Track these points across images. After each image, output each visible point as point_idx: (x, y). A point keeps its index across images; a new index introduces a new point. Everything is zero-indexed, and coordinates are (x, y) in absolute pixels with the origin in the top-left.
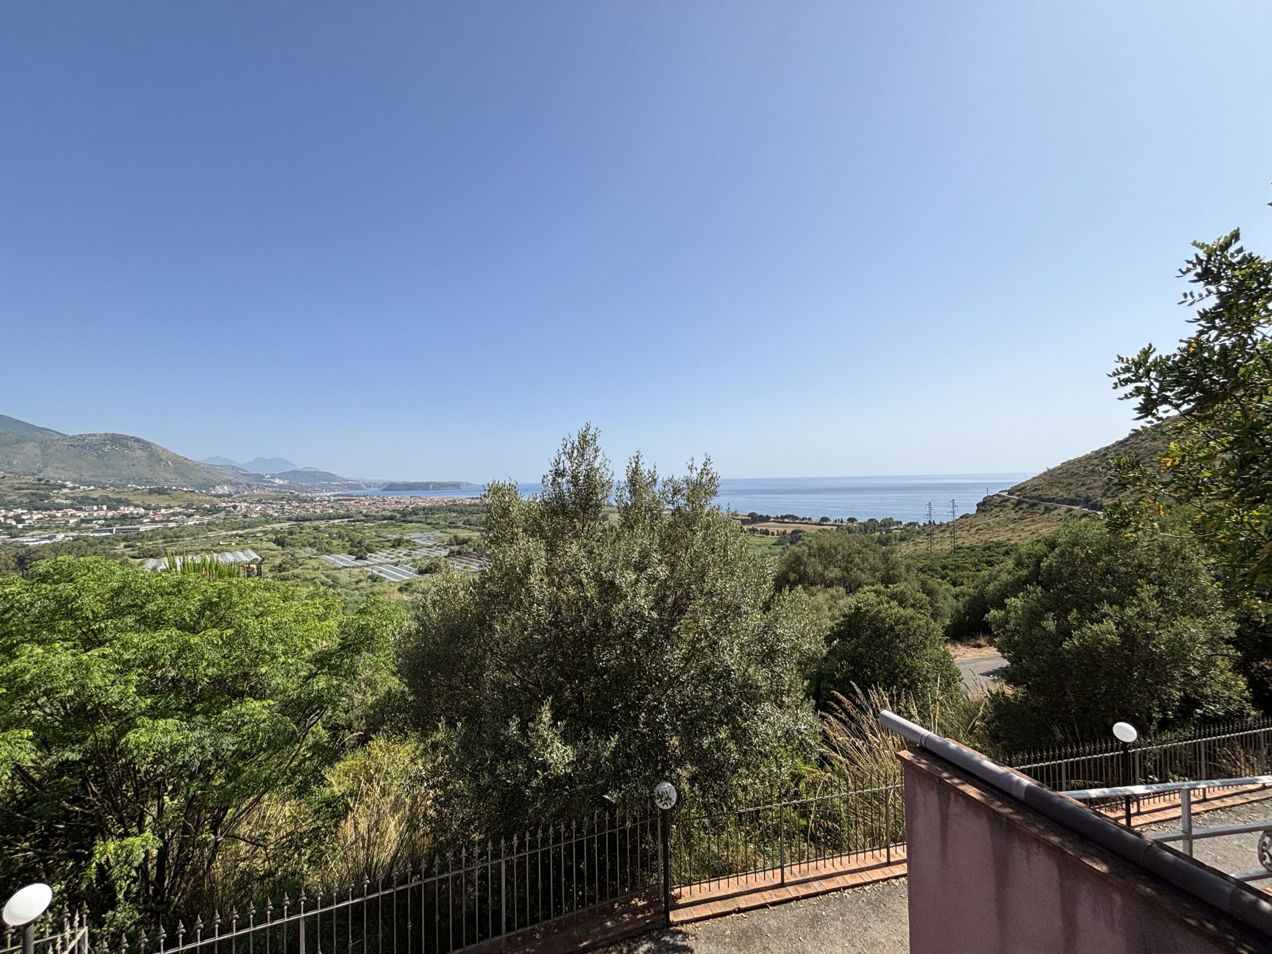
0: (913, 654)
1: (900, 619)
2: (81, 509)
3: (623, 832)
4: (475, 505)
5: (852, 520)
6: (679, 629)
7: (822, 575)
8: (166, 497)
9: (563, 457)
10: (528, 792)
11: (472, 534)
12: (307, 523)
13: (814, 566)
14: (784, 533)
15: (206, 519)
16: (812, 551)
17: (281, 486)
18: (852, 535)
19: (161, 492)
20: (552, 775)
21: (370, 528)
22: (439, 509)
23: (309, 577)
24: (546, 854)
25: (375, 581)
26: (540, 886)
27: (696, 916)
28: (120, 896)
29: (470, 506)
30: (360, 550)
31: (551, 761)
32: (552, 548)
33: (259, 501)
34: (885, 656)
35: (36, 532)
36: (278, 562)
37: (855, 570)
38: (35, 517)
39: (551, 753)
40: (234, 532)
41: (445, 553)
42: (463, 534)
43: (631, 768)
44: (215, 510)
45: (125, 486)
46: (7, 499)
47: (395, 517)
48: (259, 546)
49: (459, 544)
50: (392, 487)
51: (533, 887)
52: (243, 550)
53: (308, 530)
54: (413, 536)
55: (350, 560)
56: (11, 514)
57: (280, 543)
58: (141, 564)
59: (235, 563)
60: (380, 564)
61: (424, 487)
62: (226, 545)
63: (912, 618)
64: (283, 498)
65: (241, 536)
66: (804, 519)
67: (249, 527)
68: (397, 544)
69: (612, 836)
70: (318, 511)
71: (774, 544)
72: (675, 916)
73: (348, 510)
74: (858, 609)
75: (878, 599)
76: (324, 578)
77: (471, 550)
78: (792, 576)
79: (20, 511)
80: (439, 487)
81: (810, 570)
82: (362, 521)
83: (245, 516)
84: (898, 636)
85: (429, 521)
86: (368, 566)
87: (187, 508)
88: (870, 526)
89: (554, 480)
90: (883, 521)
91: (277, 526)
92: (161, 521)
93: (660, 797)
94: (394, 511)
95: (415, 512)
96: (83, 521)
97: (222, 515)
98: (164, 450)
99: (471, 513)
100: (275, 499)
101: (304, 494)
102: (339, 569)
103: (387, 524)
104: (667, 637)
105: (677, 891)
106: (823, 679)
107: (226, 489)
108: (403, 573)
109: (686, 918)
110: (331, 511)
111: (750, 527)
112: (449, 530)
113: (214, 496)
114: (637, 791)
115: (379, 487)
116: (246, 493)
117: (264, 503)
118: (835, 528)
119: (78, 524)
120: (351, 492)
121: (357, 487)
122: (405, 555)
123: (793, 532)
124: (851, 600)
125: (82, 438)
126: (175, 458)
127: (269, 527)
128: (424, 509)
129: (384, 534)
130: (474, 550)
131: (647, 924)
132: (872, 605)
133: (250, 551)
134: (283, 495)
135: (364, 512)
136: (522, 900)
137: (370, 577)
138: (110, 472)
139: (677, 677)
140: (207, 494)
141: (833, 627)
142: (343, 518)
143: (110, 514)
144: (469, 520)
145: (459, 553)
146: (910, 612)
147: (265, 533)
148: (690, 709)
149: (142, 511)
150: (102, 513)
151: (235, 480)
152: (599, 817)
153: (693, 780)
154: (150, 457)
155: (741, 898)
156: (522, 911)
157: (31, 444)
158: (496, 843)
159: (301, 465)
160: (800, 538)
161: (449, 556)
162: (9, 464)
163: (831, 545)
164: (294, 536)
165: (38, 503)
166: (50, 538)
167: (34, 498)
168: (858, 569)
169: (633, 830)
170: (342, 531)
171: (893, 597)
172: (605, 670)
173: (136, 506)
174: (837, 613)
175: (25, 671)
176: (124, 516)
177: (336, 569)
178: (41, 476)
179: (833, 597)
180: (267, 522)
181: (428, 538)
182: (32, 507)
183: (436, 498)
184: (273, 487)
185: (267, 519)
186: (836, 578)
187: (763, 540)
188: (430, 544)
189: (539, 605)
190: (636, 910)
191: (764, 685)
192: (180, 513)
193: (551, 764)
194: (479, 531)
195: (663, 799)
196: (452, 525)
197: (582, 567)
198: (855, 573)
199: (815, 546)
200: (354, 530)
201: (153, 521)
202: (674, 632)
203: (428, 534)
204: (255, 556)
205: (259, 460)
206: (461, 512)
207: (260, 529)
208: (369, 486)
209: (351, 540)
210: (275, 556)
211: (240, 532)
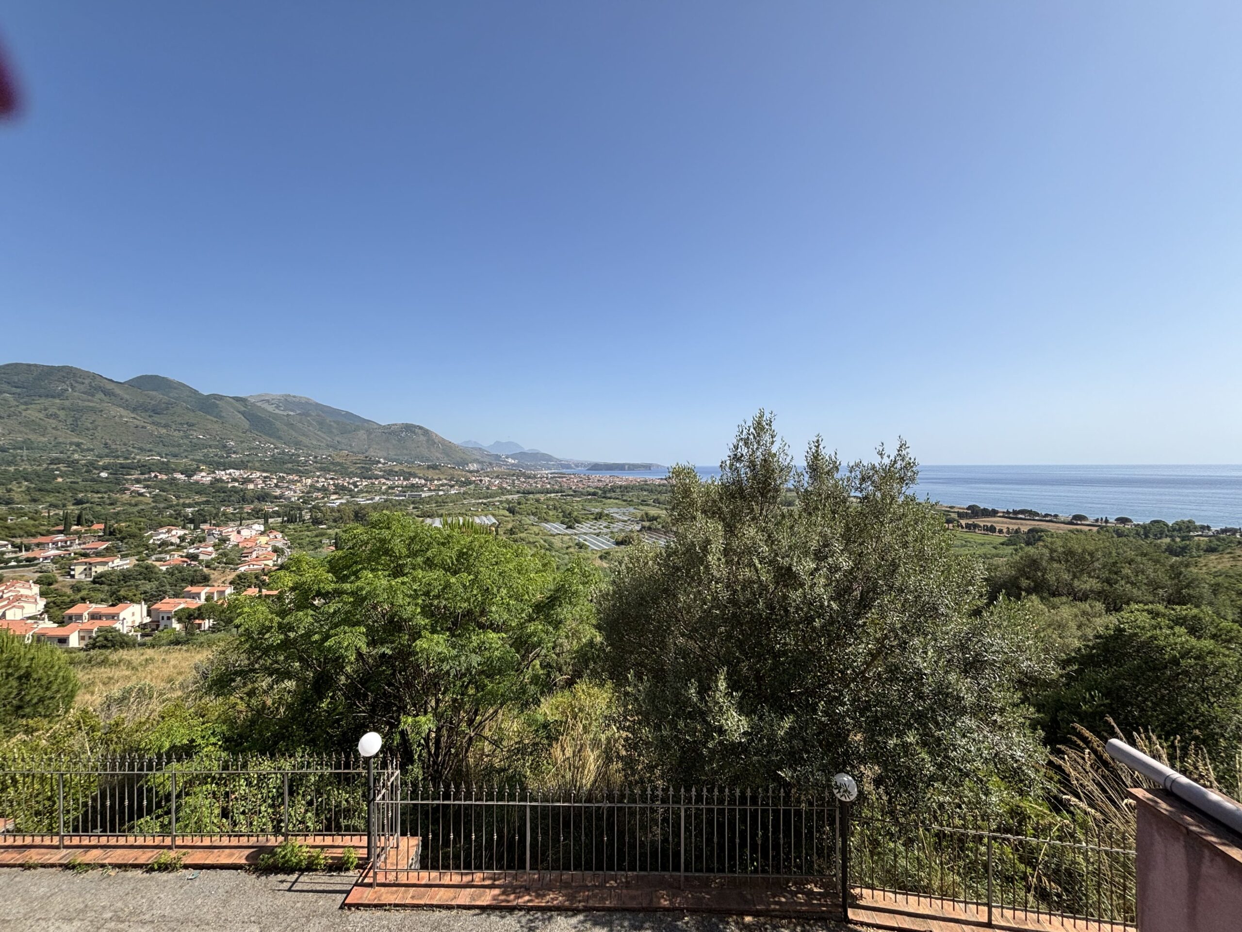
0: (1212, 700)
1: (1190, 651)
2: (388, 479)
3: (798, 813)
4: (664, 485)
5: (1123, 520)
6: (865, 623)
7: (1071, 585)
8: (437, 471)
9: (740, 444)
10: (705, 752)
11: (661, 512)
12: (531, 496)
13: (1056, 574)
14: (1017, 531)
15: (463, 490)
16: (1055, 554)
17: (513, 465)
18: (1120, 539)
19: (434, 467)
20: (727, 740)
21: (577, 502)
22: (633, 488)
23: (531, 540)
24: (721, 812)
25: (581, 548)
26: (715, 840)
27: (878, 922)
28: (416, 757)
29: (659, 486)
30: (570, 521)
31: (727, 728)
32: (730, 529)
33: (497, 477)
34: (1163, 696)
35: (364, 495)
36: (510, 526)
37: (1123, 582)
38: (364, 484)
39: (726, 720)
40: (480, 501)
41: (638, 528)
42: (653, 512)
43: (808, 752)
44: (468, 483)
45: (413, 462)
46: (350, 470)
47: (598, 493)
48: (497, 512)
49: (649, 520)
50: (596, 467)
51: (710, 840)
52: (486, 516)
53: (532, 502)
54: (612, 511)
55: (561, 528)
56: (351, 481)
57: (511, 511)
58: (423, 521)
59: (482, 525)
60: (585, 534)
62: (475, 511)
63: (1210, 652)
64: (513, 475)
65: (485, 504)
66: (1046, 515)
67: (490, 497)
68: (599, 517)
69: (787, 813)
70: (539, 486)
71: (1002, 544)
72: (854, 914)
73: (561, 486)
74: (1119, 631)
75: (1153, 622)
76: (542, 542)
77: (660, 526)
78: (1024, 583)
79: (356, 479)
80: (633, 467)
81: (1051, 577)
82: (572, 495)
84: (1186, 673)
85: (625, 498)
86: (576, 534)
87: (450, 480)
88: (1156, 529)
89: (732, 465)
90: (1177, 523)
91: (510, 497)
92: (434, 490)
93: (839, 788)
94: (597, 488)
95: (613, 490)
96: (390, 488)
97: (472, 487)
98: (436, 435)
99: (660, 492)
100: (509, 475)
101: (529, 472)
102: (554, 536)
103: (591, 499)
104: (851, 631)
105: (858, 891)
106: (1063, 708)
107: (474, 467)
108: (603, 543)
109: (866, 920)
110: (549, 486)
111: (970, 522)
112: (641, 507)
113: (467, 471)
114: (813, 776)
115: (585, 466)
116: (488, 470)
117: (501, 478)
118: (1095, 529)
119: (387, 490)
120: (564, 471)
121: (568, 466)
122: (605, 527)
123: (1030, 531)
124: (1112, 620)
125: (389, 426)
126: (443, 442)
127: (504, 498)
128: (621, 487)
129: (587, 508)
130: (663, 527)
131: (823, 912)
132: (1143, 628)
133: (491, 517)
134: (514, 472)
135: (574, 488)
136: (699, 849)
137: (577, 544)
138: (405, 451)
139: (863, 672)
140: (463, 470)
141: (1080, 649)
142: (557, 492)
143: (405, 483)
144: (658, 499)
145: (650, 528)
146: (1207, 644)
147: (501, 502)
148: (875, 706)
149: (423, 482)
150: (400, 482)
151: (481, 459)
152: (773, 792)
153: (878, 782)
154: (428, 441)
155: (935, 922)
156: (699, 858)
157: (363, 432)
158: (677, 790)
159: (527, 447)
160: (1040, 539)
161: (640, 531)
162: (351, 446)
163: (1084, 551)
164: (521, 506)
165: (366, 474)
166: (371, 499)
167: (363, 470)
168: (1127, 583)
169: (809, 814)
171: (1180, 621)
172: (784, 653)
173: (420, 478)
174: (1090, 634)
175: (362, 589)
176: (413, 485)
177: (552, 535)
178: (367, 454)
179: (1084, 613)
180: (503, 494)
181: (624, 513)
182: (363, 477)
183: (631, 478)
184: (507, 465)
186: (1092, 591)
187: (986, 537)
188: (626, 519)
189: (717, 583)
190: (810, 894)
191: (969, 699)
192: (446, 484)
193: (726, 730)
194: (666, 509)
195: (842, 790)
196: (644, 503)
197: (760, 550)
198: (1123, 587)
199: (1060, 550)
200: (566, 503)
201: (430, 490)
202: (859, 626)
203: (624, 510)
204: (494, 521)
205: (497, 443)
206: (651, 491)
207: (498, 499)
208: (577, 466)
209: (563, 511)
210: (508, 521)
211: (485, 501)
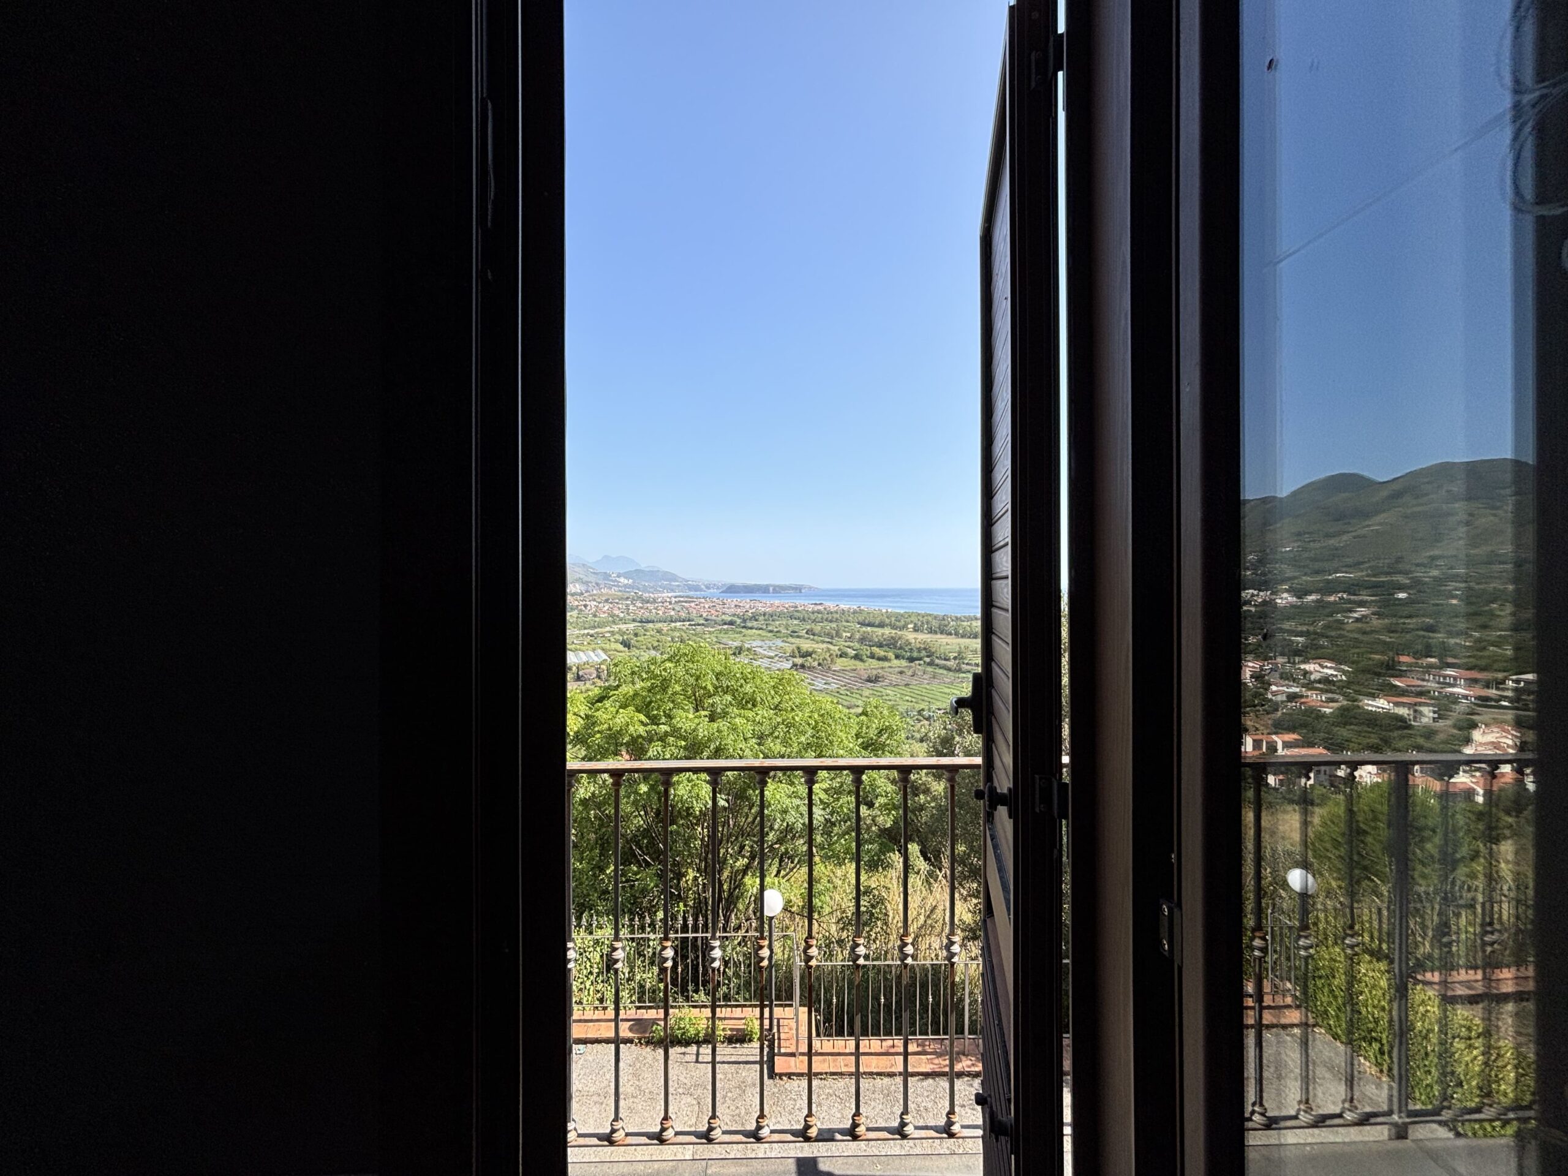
4: (819, 612)
12: (651, 625)
17: (626, 586)
21: (710, 633)
22: (780, 615)
29: (813, 613)
33: (607, 601)
40: (586, 631)
42: (806, 645)
47: (735, 622)
48: (607, 646)
49: (803, 656)
50: (732, 589)
52: (594, 650)
53: (652, 633)
54: (755, 644)
57: (626, 644)
61: (764, 590)
62: (579, 644)
64: (628, 598)
65: (592, 636)
67: (599, 627)
70: (660, 612)
73: (689, 613)
80: (779, 590)
82: (703, 625)
85: (770, 628)
91: (623, 627)
94: (734, 615)
95: (754, 618)
97: (575, 613)
99: (814, 621)
100: (621, 599)
101: (647, 595)
103: (727, 630)
107: (576, 588)
110: (673, 613)
112: (791, 639)
116: (595, 592)
117: (611, 603)
121: (697, 588)
127: (616, 628)
128: (765, 614)
129: (724, 641)
133: (600, 652)
134: (627, 595)
135: (705, 615)
142: (684, 621)
144: (812, 629)
145: (803, 666)
147: (613, 633)
151: (585, 579)
159: (643, 566)
164: (639, 638)
180: (614, 622)
184: (618, 586)
185: (614, 619)
194: (823, 642)
196: (794, 634)
200: (695, 635)
203: (770, 643)
204: (605, 657)
205: (606, 557)
206: (803, 620)
207: (608, 629)
208: (708, 588)
211: (592, 632)
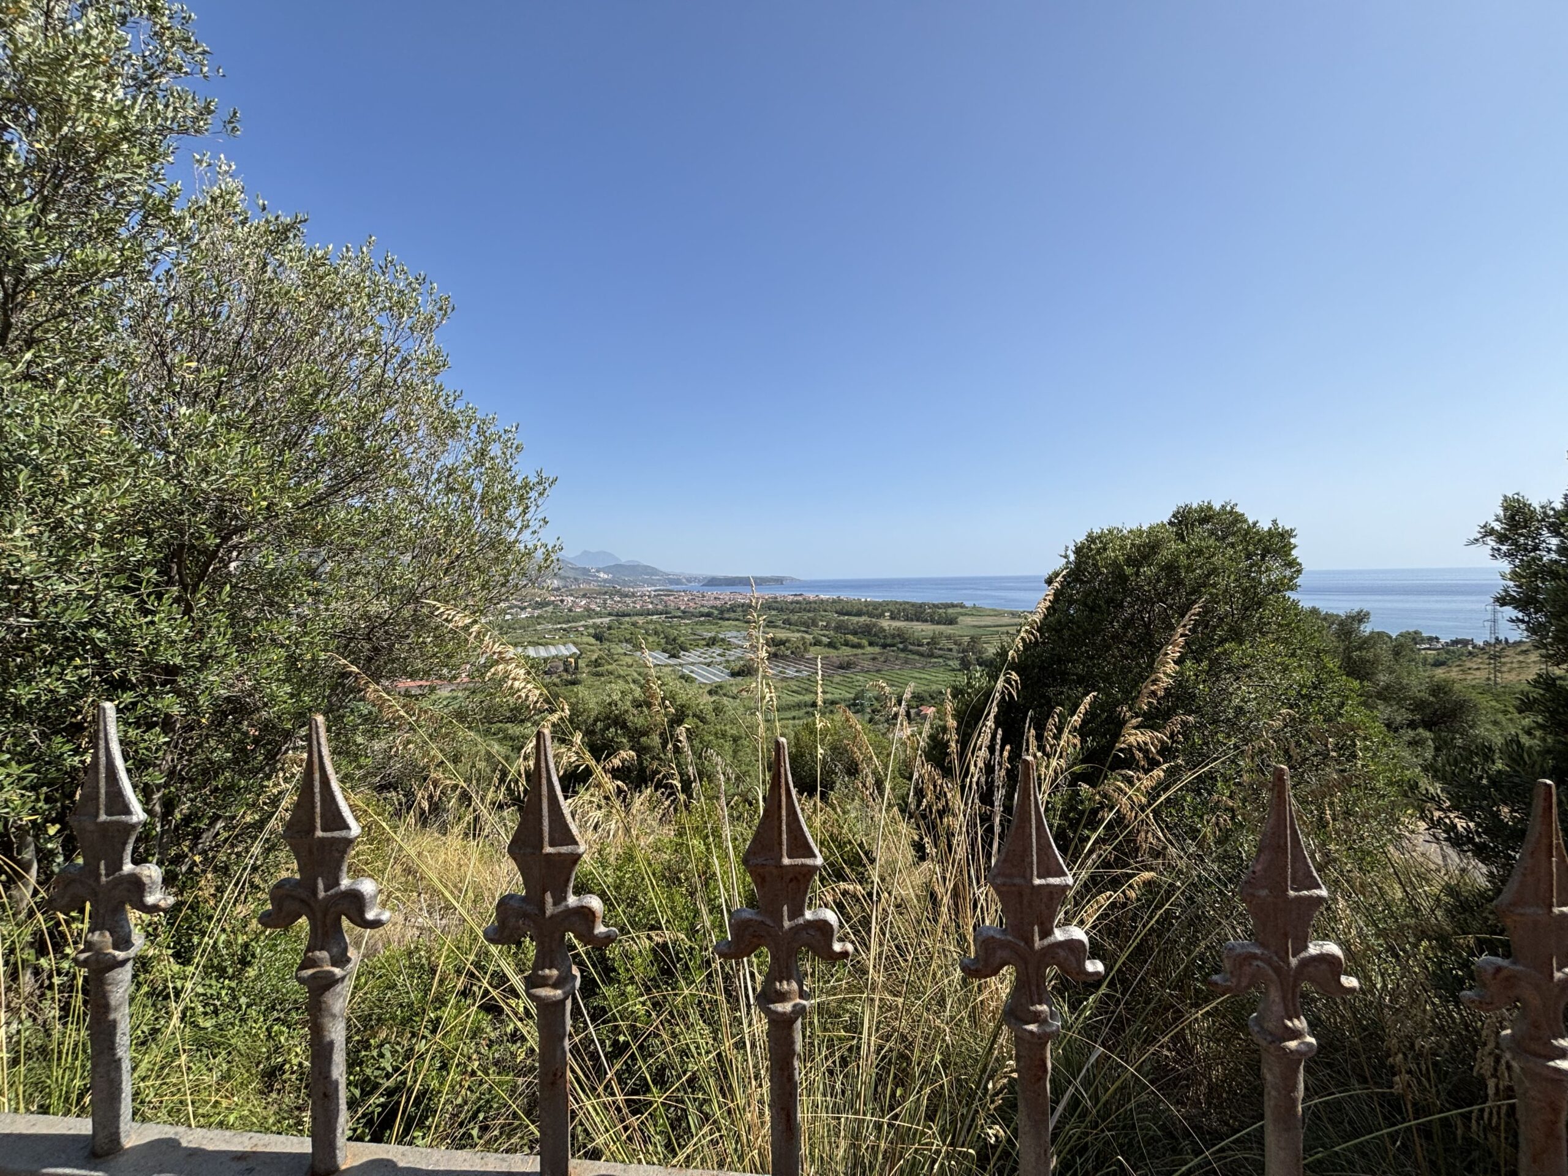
4: (797, 602)
11: (791, 634)
12: (627, 619)
15: (536, 613)
17: (605, 581)
21: (686, 625)
23: (622, 673)
25: (686, 681)
29: (792, 603)
30: (674, 648)
33: (584, 596)
36: (594, 657)
40: (559, 626)
42: (782, 635)
44: (544, 604)
47: (713, 614)
48: (579, 640)
49: (777, 646)
50: (713, 582)
52: (564, 644)
53: (627, 626)
54: (729, 634)
55: (663, 658)
57: (599, 637)
59: (556, 656)
60: (693, 664)
61: (746, 582)
62: (551, 639)
64: (605, 593)
65: (564, 630)
67: (573, 621)
68: (712, 642)
70: (638, 606)
73: (666, 606)
76: (635, 675)
80: (759, 582)
82: (679, 617)
83: (570, 610)
85: (745, 619)
86: (680, 665)
91: (598, 621)
94: (712, 607)
95: (732, 609)
97: (550, 609)
99: (791, 611)
100: (599, 593)
101: (626, 589)
102: (652, 667)
103: (704, 622)
108: (715, 675)
110: (650, 606)
112: (765, 630)
113: (545, 589)
115: (699, 582)
116: (573, 587)
117: (589, 598)
120: (671, 587)
121: (678, 582)
122: (719, 655)
128: (743, 605)
129: (699, 632)
130: (792, 653)
133: (571, 646)
134: (606, 590)
135: (682, 607)
137: (680, 677)
142: (660, 614)
144: (788, 619)
145: (776, 655)
147: (586, 627)
151: (565, 573)
159: (624, 559)
164: (612, 632)
170: (658, 627)
177: (648, 666)
180: (590, 617)
181: (745, 637)
183: (757, 594)
184: (597, 581)
185: (589, 613)
192: (516, 606)
196: (771, 624)
200: (671, 627)
203: (744, 633)
204: (574, 650)
205: (585, 553)
206: (781, 610)
207: (583, 623)
208: (689, 580)
209: (666, 637)
210: (593, 651)
211: (564, 626)
